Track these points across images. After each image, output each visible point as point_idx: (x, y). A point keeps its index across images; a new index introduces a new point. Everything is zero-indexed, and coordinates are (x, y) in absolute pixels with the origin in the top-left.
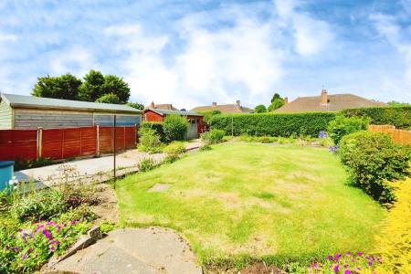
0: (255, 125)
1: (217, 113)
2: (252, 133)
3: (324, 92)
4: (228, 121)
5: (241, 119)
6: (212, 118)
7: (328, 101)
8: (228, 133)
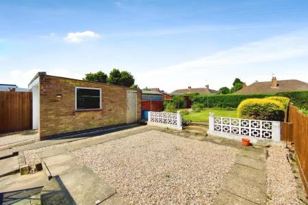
0: (222, 101)
1: (197, 94)
2: (221, 106)
3: (274, 79)
4: (205, 99)
5: (213, 98)
6: (195, 97)
7: (278, 85)
8: (206, 106)
